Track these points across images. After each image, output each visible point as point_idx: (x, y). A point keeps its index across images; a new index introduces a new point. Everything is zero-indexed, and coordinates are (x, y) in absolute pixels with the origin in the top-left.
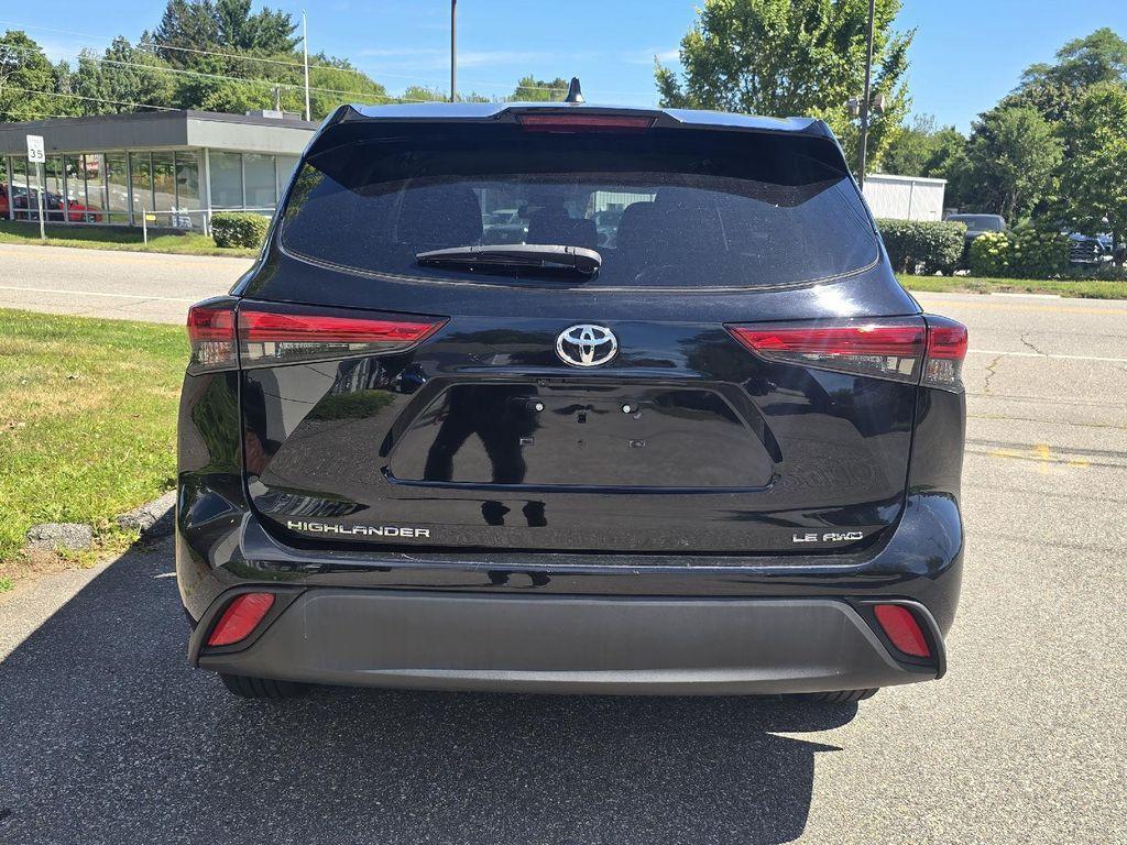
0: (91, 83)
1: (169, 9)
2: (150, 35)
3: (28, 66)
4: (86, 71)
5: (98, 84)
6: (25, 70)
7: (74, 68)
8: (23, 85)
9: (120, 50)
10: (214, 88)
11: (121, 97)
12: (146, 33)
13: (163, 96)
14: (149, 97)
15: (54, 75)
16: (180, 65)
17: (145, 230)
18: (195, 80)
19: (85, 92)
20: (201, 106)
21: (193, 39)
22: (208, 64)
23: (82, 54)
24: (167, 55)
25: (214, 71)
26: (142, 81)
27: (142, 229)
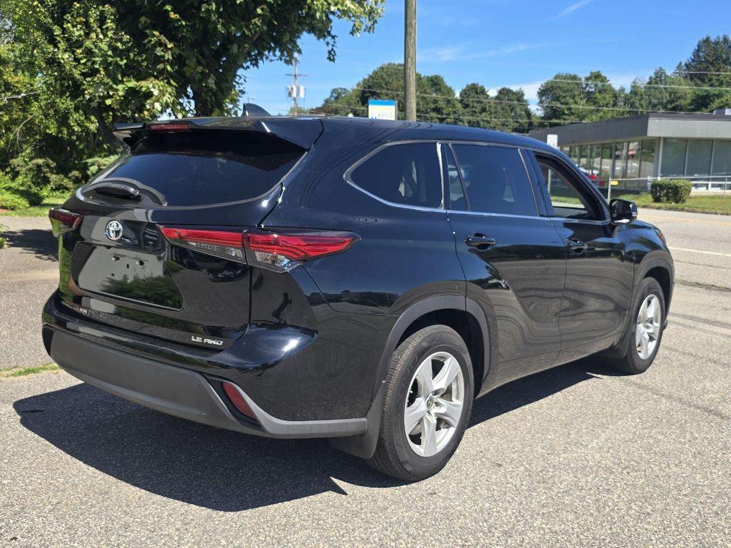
0: (636, 100)
1: (699, 46)
2: (683, 64)
3: (600, 92)
4: (634, 92)
5: (641, 99)
6: (597, 94)
7: (628, 91)
8: (594, 103)
9: (659, 77)
10: (719, 96)
11: (655, 106)
12: (681, 63)
13: (683, 104)
14: (673, 105)
15: (615, 96)
16: (699, 82)
17: (609, 191)
18: (706, 91)
19: (632, 105)
20: (707, 108)
21: (712, 64)
22: (718, 80)
23: (634, 83)
24: (692, 77)
25: (721, 84)
26: (670, 95)
27: (607, 190)
